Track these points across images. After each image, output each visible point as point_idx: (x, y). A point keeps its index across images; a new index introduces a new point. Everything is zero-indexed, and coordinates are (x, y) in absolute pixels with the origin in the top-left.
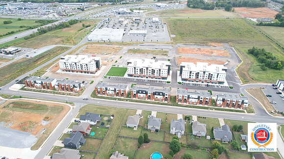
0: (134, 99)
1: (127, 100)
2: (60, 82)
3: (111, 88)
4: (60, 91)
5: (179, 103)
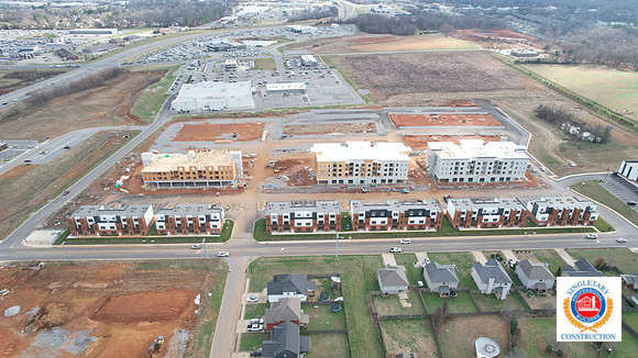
0: (361, 231)
1: (346, 237)
2: (168, 213)
3: (303, 214)
4: (169, 235)
5: (461, 229)
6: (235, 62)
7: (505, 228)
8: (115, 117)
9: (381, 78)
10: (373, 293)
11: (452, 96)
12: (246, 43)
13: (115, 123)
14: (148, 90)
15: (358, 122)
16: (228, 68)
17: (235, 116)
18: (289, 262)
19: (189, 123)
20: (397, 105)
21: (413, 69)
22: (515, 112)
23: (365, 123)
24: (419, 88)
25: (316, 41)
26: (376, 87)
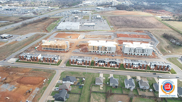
0: (96, 66)
3: (80, 60)
4: (44, 62)
5: (126, 68)
6: (78, 17)
7: (140, 69)
8: (42, 30)
9: (118, 23)
10: (93, 84)
11: (138, 29)
12: (83, 11)
13: (41, 31)
14: (52, 23)
15: (107, 35)
16: (76, 18)
17: (73, 31)
18: (73, 73)
19: (60, 33)
20: (120, 31)
21: (129, 21)
22: (156, 35)
23: (109, 35)
24: (128, 26)
25: (103, 12)
26: (116, 25)
